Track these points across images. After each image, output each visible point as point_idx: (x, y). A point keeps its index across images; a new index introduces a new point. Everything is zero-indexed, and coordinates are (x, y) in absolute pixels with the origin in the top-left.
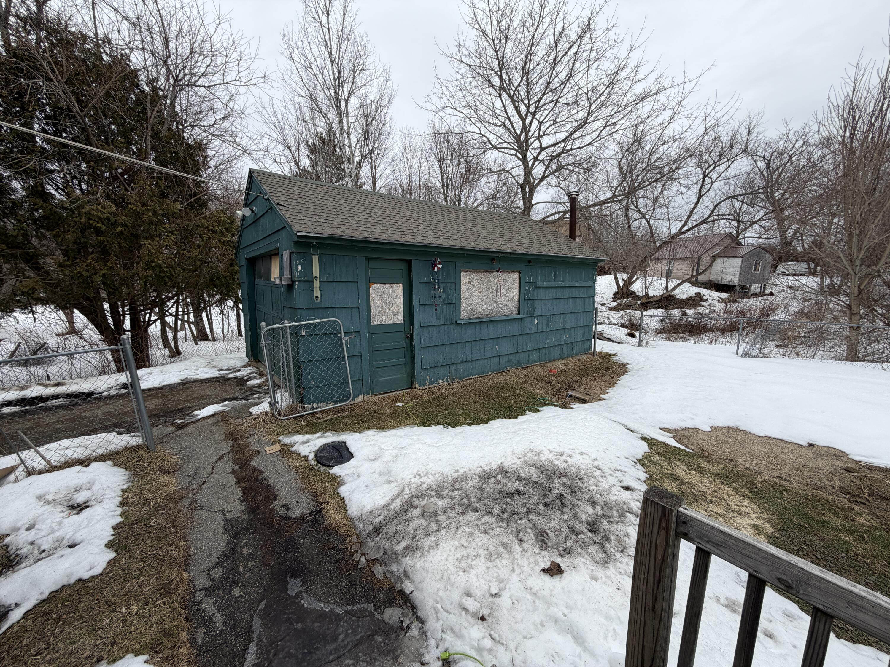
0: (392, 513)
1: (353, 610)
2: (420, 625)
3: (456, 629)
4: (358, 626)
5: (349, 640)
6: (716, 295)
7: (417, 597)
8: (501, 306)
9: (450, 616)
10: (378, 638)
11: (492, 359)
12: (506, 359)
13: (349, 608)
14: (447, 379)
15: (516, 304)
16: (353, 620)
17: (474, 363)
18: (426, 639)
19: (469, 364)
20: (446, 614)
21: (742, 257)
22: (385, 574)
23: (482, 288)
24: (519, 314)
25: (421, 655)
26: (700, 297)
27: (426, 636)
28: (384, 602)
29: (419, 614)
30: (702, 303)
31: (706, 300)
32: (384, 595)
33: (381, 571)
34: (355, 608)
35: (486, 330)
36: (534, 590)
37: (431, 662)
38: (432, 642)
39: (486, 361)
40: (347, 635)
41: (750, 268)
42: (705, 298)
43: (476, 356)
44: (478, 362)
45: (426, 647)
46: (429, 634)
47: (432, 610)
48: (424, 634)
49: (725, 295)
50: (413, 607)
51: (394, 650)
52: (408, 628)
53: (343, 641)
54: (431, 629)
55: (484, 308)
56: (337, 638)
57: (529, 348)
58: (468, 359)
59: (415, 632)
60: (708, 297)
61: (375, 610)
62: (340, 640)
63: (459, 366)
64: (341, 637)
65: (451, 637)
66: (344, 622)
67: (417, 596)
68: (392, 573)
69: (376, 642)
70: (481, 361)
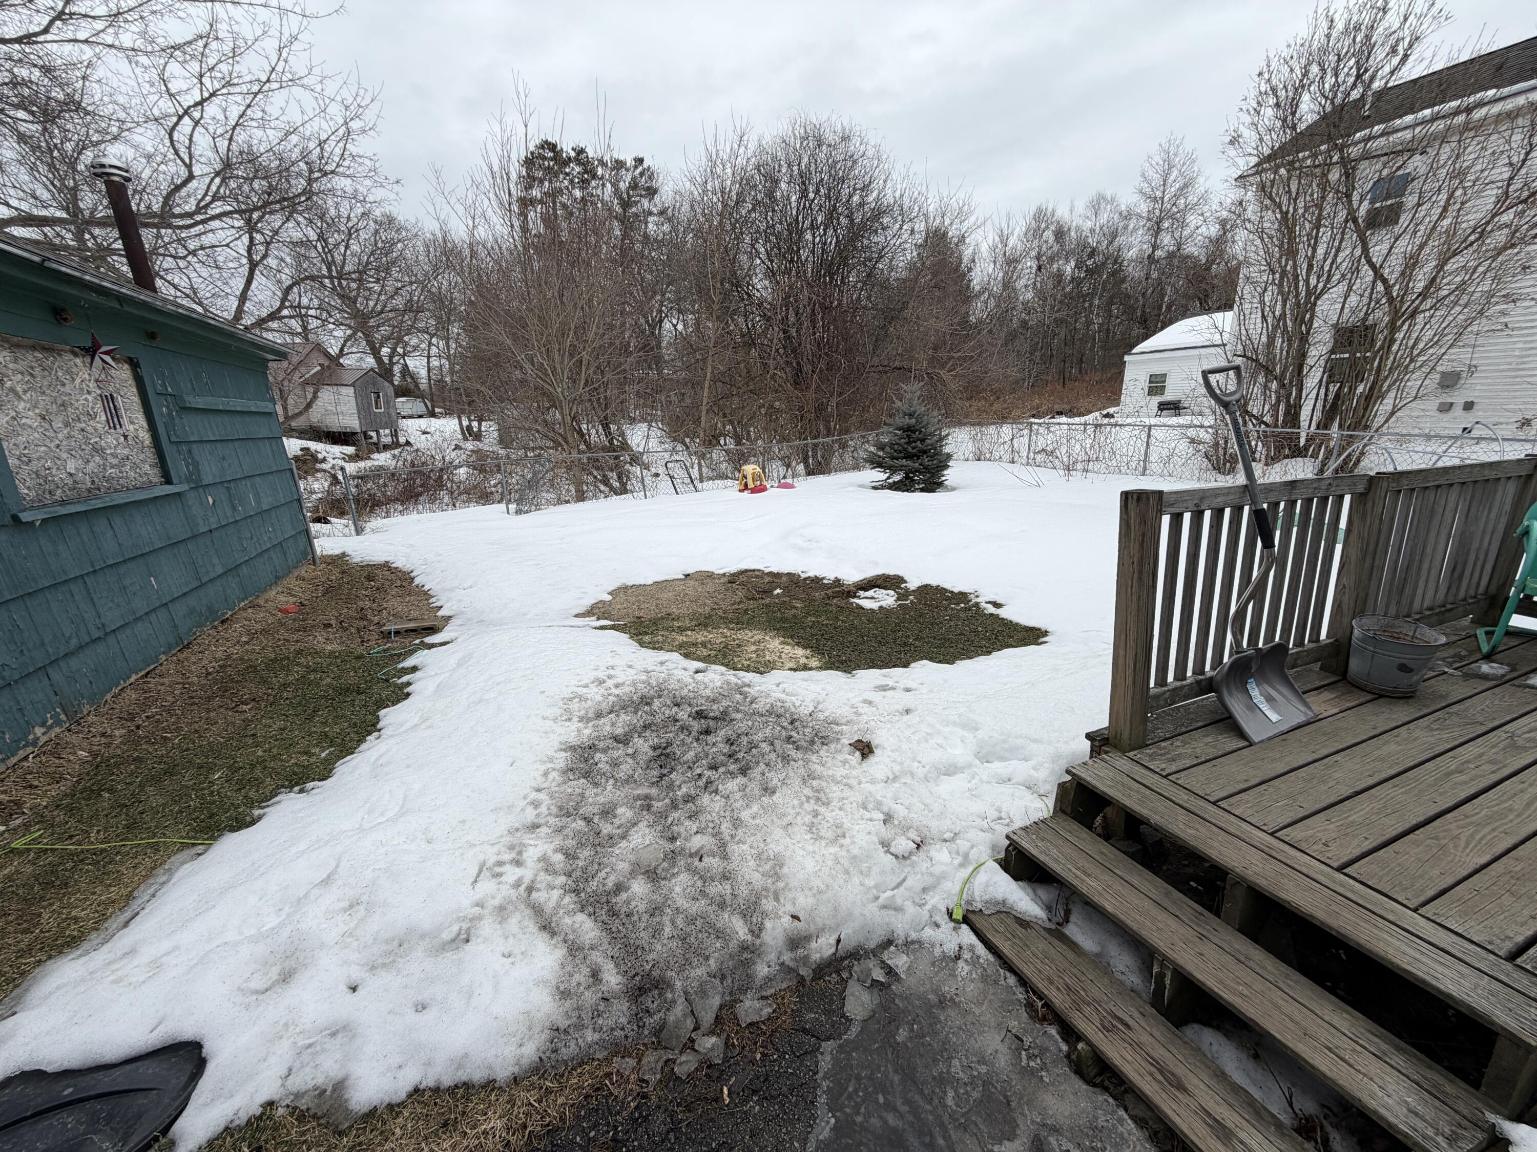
0: (605, 941)
1: (829, 1091)
2: (892, 948)
3: (929, 881)
4: (871, 1078)
5: (899, 1102)
6: (337, 450)
7: (851, 935)
8: (115, 461)
9: (909, 883)
10: (902, 1035)
11: (153, 617)
12: (180, 609)
13: (823, 1099)
14: (55, 717)
15: (150, 456)
16: (856, 1091)
17: (111, 640)
18: (920, 942)
19: (101, 648)
20: (902, 888)
21: (353, 385)
22: (764, 998)
23: (44, 402)
24: (168, 481)
25: (944, 957)
26: (312, 456)
27: (913, 942)
28: (828, 1012)
29: (872, 944)
30: (318, 466)
31: (324, 460)
32: (811, 1010)
33: (757, 1004)
34: (825, 1085)
35: (109, 534)
36: (891, 777)
37: (959, 941)
38: (928, 933)
39: (140, 626)
40: (890, 1106)
41: (370, 404)
42: (320, 456)
43: (112, 618)
44: (121, 636)
45: (933, 946)
46: (914, 936)
47: (884, 912)
48: (909, 945)
49: (350, 450)
50: (856, 954)
51: (929, 1006)
52: (890, 971)
53: (902, 1117)
54: (906, 927)
55: (71, 466)
56: (894, 1130)
57: (220, 570)
58: (96, 634)
59: (900, 961)
60: (324, 454)
61: (840, 1036)
62: (900, 1123)
63: (74, 663)
64: (891, 1119)
65: (932, 897)
66: (858, 1113)
67: (850, 931)
68: (769, 979)
69: (911, 1039)
70: (128, 631)
